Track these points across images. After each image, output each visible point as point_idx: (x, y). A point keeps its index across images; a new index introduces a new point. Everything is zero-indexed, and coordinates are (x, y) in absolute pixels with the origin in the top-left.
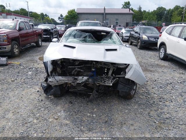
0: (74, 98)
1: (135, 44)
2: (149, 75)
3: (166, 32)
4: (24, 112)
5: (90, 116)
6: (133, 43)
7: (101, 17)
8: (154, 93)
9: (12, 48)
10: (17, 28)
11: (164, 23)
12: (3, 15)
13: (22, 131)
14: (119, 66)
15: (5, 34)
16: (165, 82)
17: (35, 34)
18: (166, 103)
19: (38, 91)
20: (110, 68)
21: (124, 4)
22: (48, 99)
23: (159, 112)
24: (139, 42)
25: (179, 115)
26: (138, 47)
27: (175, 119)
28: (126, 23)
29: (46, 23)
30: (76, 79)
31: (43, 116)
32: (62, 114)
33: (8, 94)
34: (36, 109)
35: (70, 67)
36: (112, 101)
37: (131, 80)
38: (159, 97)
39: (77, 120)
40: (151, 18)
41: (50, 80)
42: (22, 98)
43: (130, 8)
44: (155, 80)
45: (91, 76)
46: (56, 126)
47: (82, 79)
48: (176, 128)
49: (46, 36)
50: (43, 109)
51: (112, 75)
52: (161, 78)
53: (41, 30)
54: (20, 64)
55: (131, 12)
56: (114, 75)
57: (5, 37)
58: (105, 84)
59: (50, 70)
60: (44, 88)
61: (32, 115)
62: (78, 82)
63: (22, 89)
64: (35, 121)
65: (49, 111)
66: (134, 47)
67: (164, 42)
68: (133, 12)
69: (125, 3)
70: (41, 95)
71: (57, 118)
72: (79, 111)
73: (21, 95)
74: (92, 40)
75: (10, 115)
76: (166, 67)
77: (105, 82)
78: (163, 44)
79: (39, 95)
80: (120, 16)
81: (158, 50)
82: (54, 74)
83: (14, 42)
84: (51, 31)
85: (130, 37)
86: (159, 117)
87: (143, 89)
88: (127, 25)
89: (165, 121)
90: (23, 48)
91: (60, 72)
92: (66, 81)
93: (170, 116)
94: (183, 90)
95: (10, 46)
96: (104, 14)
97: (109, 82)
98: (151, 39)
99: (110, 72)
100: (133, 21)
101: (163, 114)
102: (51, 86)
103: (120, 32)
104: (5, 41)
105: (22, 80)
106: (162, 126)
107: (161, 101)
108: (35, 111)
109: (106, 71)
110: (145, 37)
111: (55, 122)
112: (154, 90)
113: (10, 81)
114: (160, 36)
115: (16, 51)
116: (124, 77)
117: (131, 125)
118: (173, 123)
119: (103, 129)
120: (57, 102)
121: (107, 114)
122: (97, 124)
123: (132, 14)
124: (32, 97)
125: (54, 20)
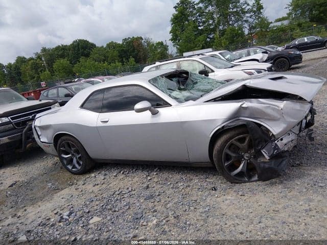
41: (282, 143)
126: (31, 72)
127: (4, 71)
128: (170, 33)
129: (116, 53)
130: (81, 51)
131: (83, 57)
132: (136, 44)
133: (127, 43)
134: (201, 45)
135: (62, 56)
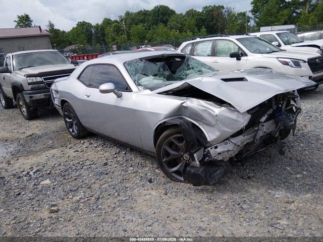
41: (216, 151)
43: (33, 25)
55: (45, 32)
69: (19, 17)
123: (48, 36)
126: (113, 35)
127: (92, 31)
128: (252, 4)
129: (193, 22)
130: (160, 17)
131: (161, 23)
132: (215, 13)
133: (207, 11)
134: (284, 20)
135: (143, 21)
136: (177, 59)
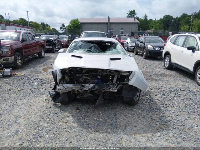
0: (81, 104)
1: (140, 53)
2: (153, 84)
3: (170, 41)
4: (34, 117)
5: (96, 120)
6: (138, 53)
7: (105, 26)
8: (158, 100)
9: (16, 60)
10: (21, 40)
11: (170, 32)
12: (2, 25)
13: (35, 133)
14: (122, 74)
15: (9, 46)
16: (169, 90)
17: (38, 45)
18: (168, 108)
19: (46, 100)
20: (114, 76)
21: (128, 13)
22: (56, 106)
23: (160, 116)
24: (144, 52)
25: (179, 118)
26: (144, 57)
27: (175, 121)
28: (132, 32)
29: (48, 33)
30: (83, 86)
31: (53, 121)
32: (71, 118)
33: (17, 102)
34: (46, 115)
35: (78, 75)
36: (117, 107)
37: (134, 87)
38: (162, 103)
39: (85, 123)
40: (157, 27)
41: (58, 87)
42: (31, 105)
43: (136, 16)
44: (159, 88)
45: (97, 83)
46: (65, 128)
47: (89, 86)
48: (175, 128)
49: (48, 47)
50: (52, 115)
51: (116, 82)
52: (165, 86)
53: (43, 41)
54: (25, 75)
55: (137, 21)
56: (118, 82)
57: (8, 48)
58: (110, 91)
59: (58, 78)
60: (53, 95)
61: (42, 120)
62: (85, 89)
63: (29, 98)
64: (46, 125)
65: (58, 116)
66: (139, 57)
67: (168, 52)
68: (139, 21)
69: (130, 11)
70: (48, 103)
71: (66, 122)
72: (86, 116)
73: (30, 103)
74: (97, 50)
75: (21, 120)
76: (170, 76)
77: (110, 88)
78: (168, 54)
79: (46, 103)
80: (125, 25)
81: (163, 59)
82: (62, 82)
83: (17, 53)
84: (54, 42)
85: (135, 47)
86: (160, 119)
87: (147, 96)
88: (132, 35)
89: (166, 123)
90: (26, 59)
91: (68, 80)
92: (74, 89)
93: (171, 119)
94: (186, 96)
95: (13, 57)
96: (109, 24)
97: (114, 88)
98: (156, 49)
99: (115, 79)
100: (139, 30)
101: (165, 117)
102: (59, 93)
103: (125, 42)
104: (8, 53)
105: (29, 90)
106: (163, 127)
107: (163, 107)
108: (44, 116)
109: (111, 79)
110: (150, 47)
111: (65, 125)
112: (157, 97)
113: (17, 91)
114: (165, 45)
115: (19, 62)
116: (128, 84)
117: (135, 126)
118: (173, 125)
119: (109, 130)
120: (65, 109)
121: (112, 118)
122: (103, 126)
123: (137, 23)
124: (40, 105)
125: (55, 29)
136: (107, 44)
